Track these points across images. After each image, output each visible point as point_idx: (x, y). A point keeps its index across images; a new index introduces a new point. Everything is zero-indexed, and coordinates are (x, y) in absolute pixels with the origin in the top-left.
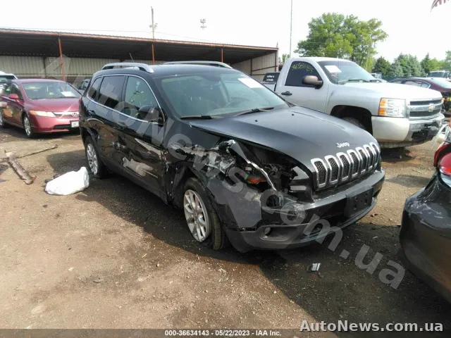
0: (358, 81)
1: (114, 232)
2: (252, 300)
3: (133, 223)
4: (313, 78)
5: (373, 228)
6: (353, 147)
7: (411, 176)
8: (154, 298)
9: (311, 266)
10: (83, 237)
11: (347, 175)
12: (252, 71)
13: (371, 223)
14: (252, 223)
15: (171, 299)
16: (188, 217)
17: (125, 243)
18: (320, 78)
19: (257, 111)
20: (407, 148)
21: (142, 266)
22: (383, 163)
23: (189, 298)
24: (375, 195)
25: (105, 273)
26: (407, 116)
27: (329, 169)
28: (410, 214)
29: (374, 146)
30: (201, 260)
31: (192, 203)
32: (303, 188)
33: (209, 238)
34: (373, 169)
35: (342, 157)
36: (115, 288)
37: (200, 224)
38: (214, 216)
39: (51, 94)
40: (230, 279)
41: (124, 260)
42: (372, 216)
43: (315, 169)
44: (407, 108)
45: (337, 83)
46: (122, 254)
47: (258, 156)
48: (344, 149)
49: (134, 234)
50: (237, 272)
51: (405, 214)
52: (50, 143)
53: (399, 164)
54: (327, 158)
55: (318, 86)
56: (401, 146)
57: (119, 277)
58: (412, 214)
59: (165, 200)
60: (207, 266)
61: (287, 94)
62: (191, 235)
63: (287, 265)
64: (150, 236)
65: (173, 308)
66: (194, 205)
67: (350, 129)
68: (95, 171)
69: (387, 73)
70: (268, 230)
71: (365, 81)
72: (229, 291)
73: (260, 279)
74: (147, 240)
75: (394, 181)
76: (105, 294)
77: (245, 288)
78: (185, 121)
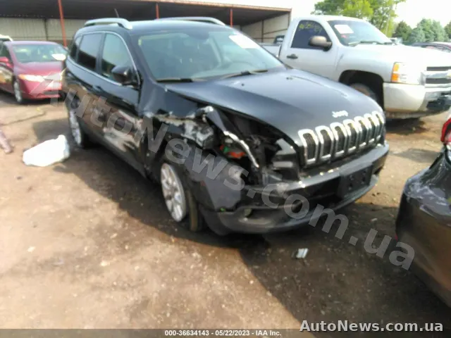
0: (371, 43)
1: (85, 208)
2: (223, 291)
3: (109, 198)
4: (321, 39)
5: (373, 209)
6: (351, 116)
7: (423, 150)
8: (114, 286)
9: (297, 253)
10: (51, 214)
11: (342, 149)
12: (263, 34)
13: (372, 203)
14: (231, 202)
15: (133, 287)
16: (166, 194)
17: (96, 222)
18: (328, 40)
19: (247, 74)
20: (422, 119)
21: (109, 248)
22: (388, 136)
23: (155, 287)
24: (377, 172)
25: (67, 255)
26: (422, 83)
27: (320, 144)
28: (408, 199)
29: (377, 116)
30: (176, 242)
31: (169, 178)
32: (289, 164)
33: (186, 217)
34: (376, 142)
35: (338, 128)
36: (74, 273)
37: (176, 202)
38: (189, 195)
39: (45, 57)
40: (204, 265)
41: (90, 241)
42: (374, 195)
43: (302, 142)
44: (422, 75)
45: (348, 45)
46: (89, 234)
47: (239, 127)
48: (341, 119)
49: (107, 211)
50: (213, 257)
51: (404, 197)
52: (39, 109)
53: (410, 136)
54: (319, 129)
55: (326, 48)
56: (415, 116)
57: (81, 261)
58: (411, 198)
59: (143, 174)
60: (181, 250)
61: (293, 57)
62: (168, 214)
63: (270, 250)
64: (124, 214)
65: (133, 298)
66: (170, 181)
67: (351, 95)
68: (79, 140)
69: (408, 38)
70: (248, 211)
71: (378, 43)
72: (199, 280)
73: (236, 266)
74: (120, 218)
75: (403, 155)
76: (62, 279)
77: (219, 277)
78: (160, 85)
